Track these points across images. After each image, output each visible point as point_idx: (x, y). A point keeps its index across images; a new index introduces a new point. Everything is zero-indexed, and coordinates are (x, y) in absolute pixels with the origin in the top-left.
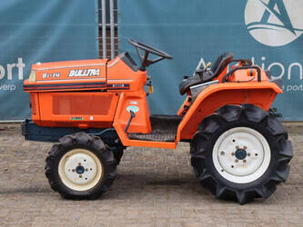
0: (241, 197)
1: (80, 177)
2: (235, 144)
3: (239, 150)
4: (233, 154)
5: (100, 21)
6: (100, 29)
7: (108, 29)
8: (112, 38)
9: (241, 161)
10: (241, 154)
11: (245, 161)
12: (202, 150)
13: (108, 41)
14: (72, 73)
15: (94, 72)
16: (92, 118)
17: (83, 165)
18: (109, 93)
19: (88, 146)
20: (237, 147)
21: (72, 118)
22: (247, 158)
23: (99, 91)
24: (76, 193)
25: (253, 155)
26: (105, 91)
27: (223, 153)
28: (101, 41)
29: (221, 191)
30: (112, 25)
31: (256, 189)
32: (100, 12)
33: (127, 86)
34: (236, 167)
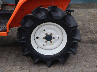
2: (45, 32)
3: (47, 35)
4: (44, 38)
9: (49, 42)
10: (49, 38)
22: (53, 40)
34: (46, 45)
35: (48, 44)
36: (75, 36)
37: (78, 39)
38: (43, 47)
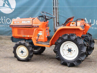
0: (69, 64)
1: (22, 54)
2: (68, 47)
3: (69, 49)
4: (67, 50)
5: (54, 6)
6: (54, 8)
7: (56, 8)
8: (57, 11)
9: (70, 53)
10: (70, 50)
11: (71, 53)
12: (56, 48)
13: (56, 12)
14: (23, 22)
15: (29, 22)
16: (28, 36)
17: (23, 51)
18: (33, 28)
19: (24, 45)
20: (69, 48)
21: (23, 36)
22: (72, 52)
23: (30, 28)
24: (21, 59)
25: (73, 51)
26: (32, 28)
27: (64, 50)
28: (54, 12)
29: (62, 62)
30: (57, 7)
31: (73, 62)
32: (54, 3)
33: (38, 26)
34: (68, 55)
35: (69, 54)
36: (82, 50)
37: (83, 51)
38: (67, 55)
